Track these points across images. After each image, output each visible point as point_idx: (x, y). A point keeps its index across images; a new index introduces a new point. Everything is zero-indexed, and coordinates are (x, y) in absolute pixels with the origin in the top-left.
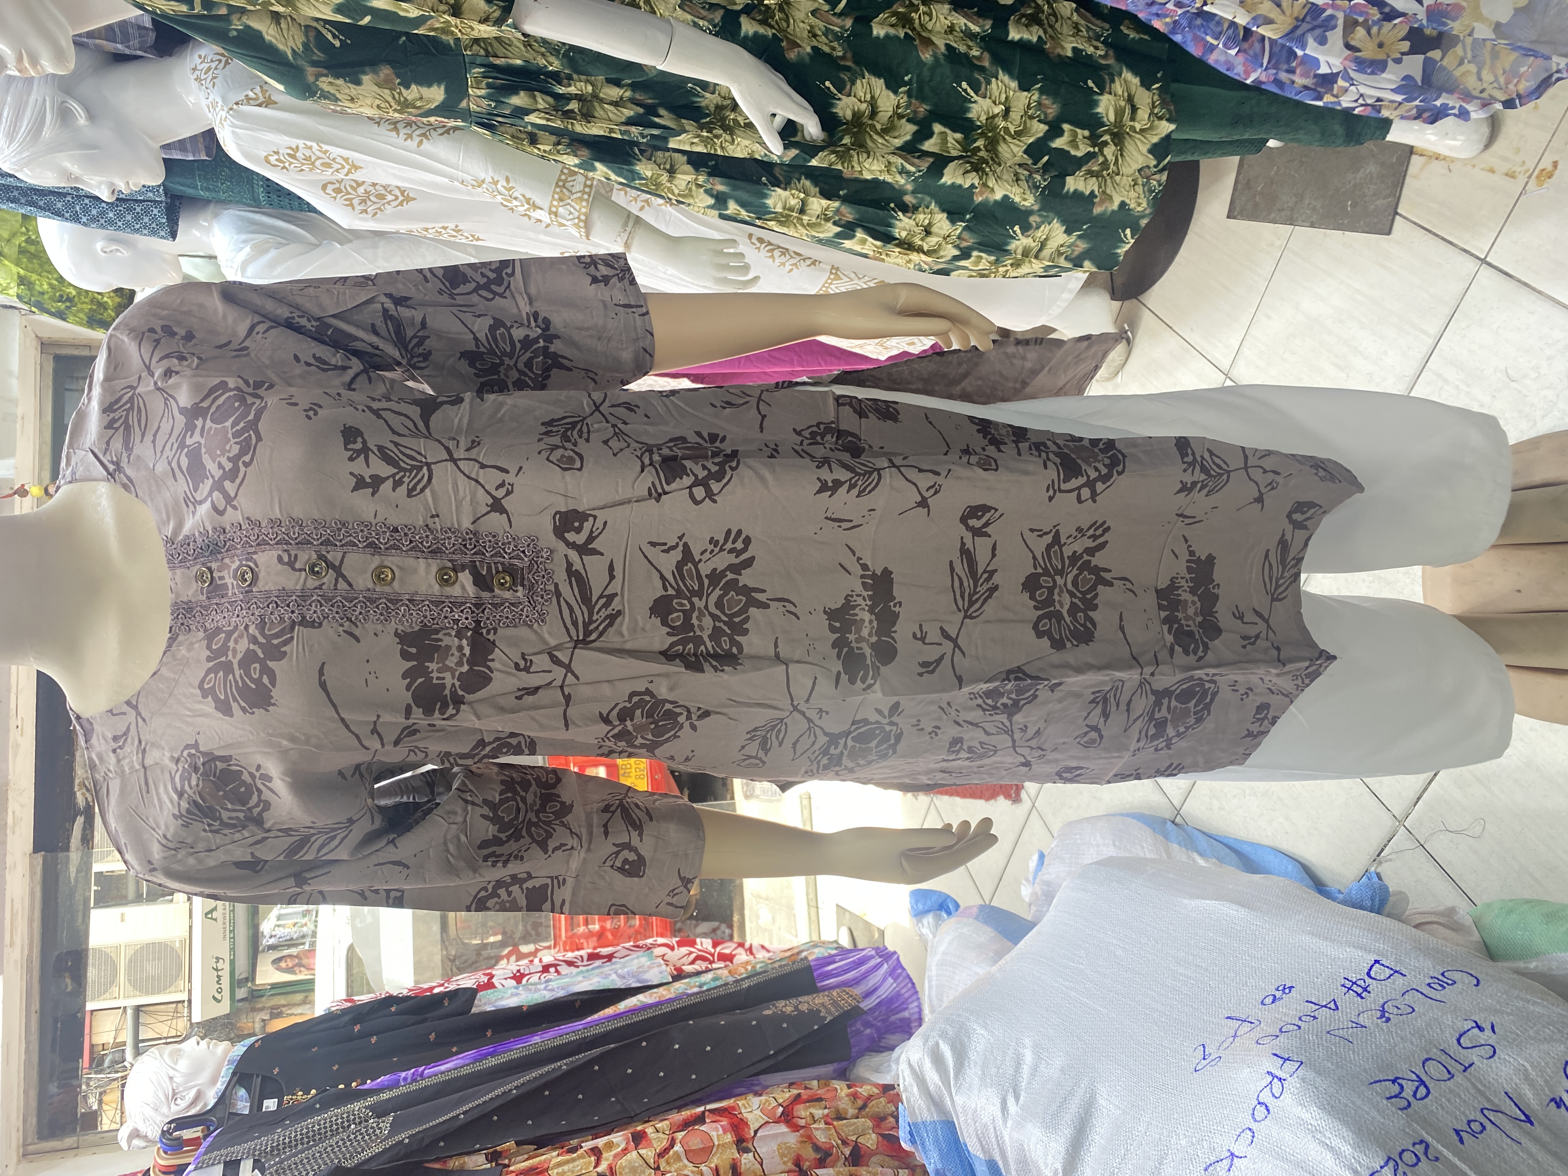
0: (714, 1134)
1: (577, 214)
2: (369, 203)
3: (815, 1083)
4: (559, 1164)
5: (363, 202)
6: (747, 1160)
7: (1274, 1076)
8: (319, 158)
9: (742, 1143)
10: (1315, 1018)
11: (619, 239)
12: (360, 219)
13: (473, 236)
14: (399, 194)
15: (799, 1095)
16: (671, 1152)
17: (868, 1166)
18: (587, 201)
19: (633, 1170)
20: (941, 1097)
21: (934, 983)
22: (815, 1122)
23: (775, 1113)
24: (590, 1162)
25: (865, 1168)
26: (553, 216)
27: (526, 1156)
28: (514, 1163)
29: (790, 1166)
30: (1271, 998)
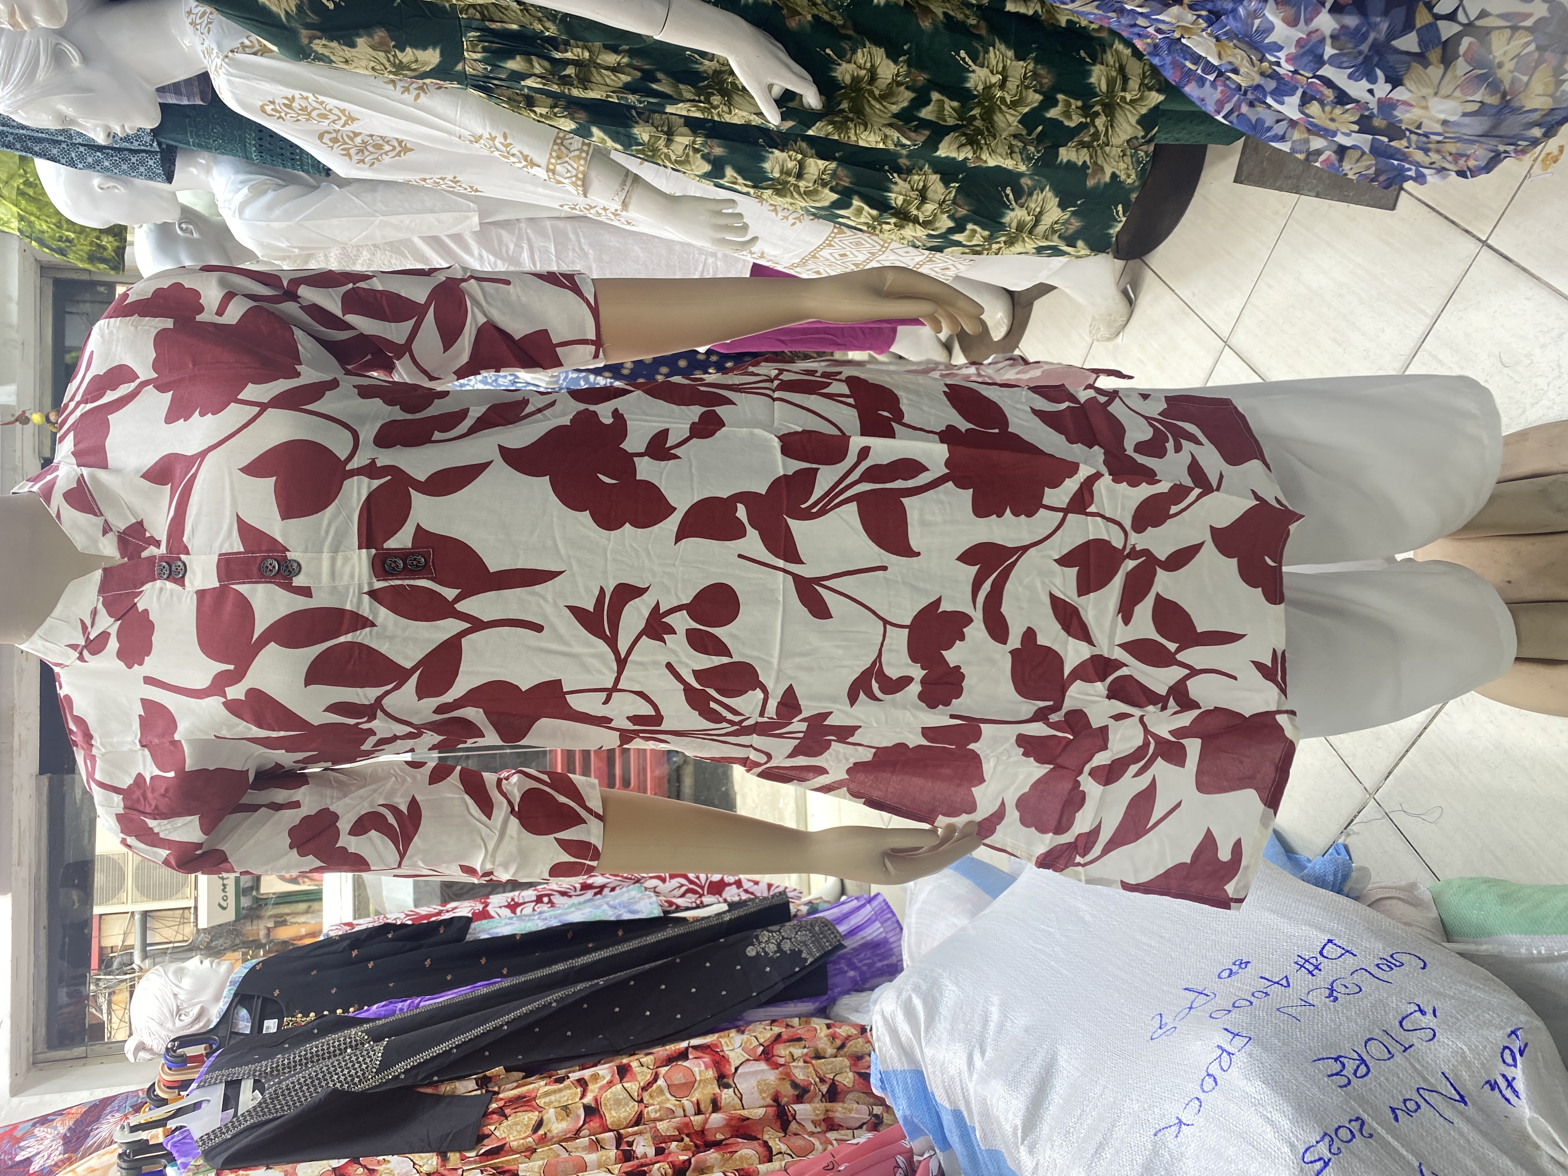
0: (696, 1070)
1: (574, 172)
2: (366, 153)
3: (796, 1021)
4: (547, 1094)
5: (361, 151)
6: (727, 1095)
7: (1223, 1050)
8: (315, 109)
9: (723, 1080)
10: (1266, 994)
11: (616, 198)
12: (358, 169)
13: (471, 188)
14: (396, 144)
15: (779, 1035)
16: (655, 1086)
17: (844, 1102)
18: (585, 159)
19: (618, 1103)
20: (912, 1048)
21: (913, 930)
22: (794, 1060)
23: (755, 1052)
24: (576, 1094)
25: (841, 1104)
26: (551, 174)
27: (515, 1084)
28: (504, 1091)
29: (769, 1101)
30: (1228, 972)
